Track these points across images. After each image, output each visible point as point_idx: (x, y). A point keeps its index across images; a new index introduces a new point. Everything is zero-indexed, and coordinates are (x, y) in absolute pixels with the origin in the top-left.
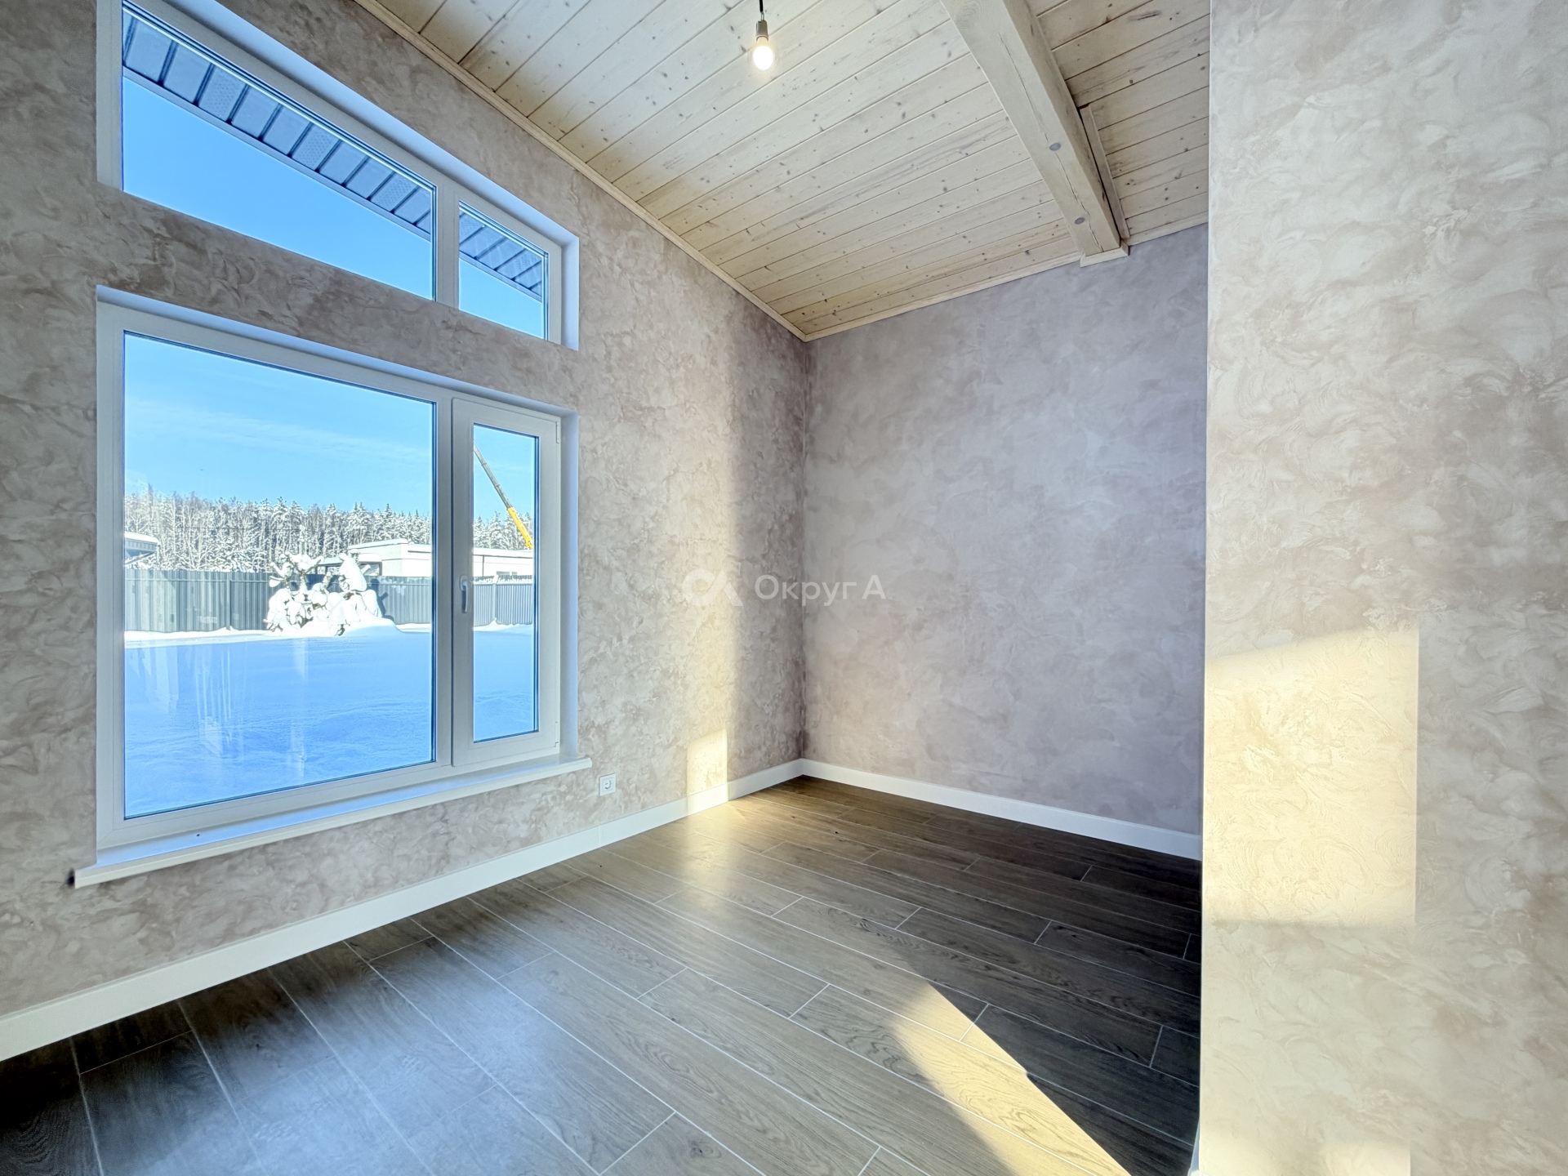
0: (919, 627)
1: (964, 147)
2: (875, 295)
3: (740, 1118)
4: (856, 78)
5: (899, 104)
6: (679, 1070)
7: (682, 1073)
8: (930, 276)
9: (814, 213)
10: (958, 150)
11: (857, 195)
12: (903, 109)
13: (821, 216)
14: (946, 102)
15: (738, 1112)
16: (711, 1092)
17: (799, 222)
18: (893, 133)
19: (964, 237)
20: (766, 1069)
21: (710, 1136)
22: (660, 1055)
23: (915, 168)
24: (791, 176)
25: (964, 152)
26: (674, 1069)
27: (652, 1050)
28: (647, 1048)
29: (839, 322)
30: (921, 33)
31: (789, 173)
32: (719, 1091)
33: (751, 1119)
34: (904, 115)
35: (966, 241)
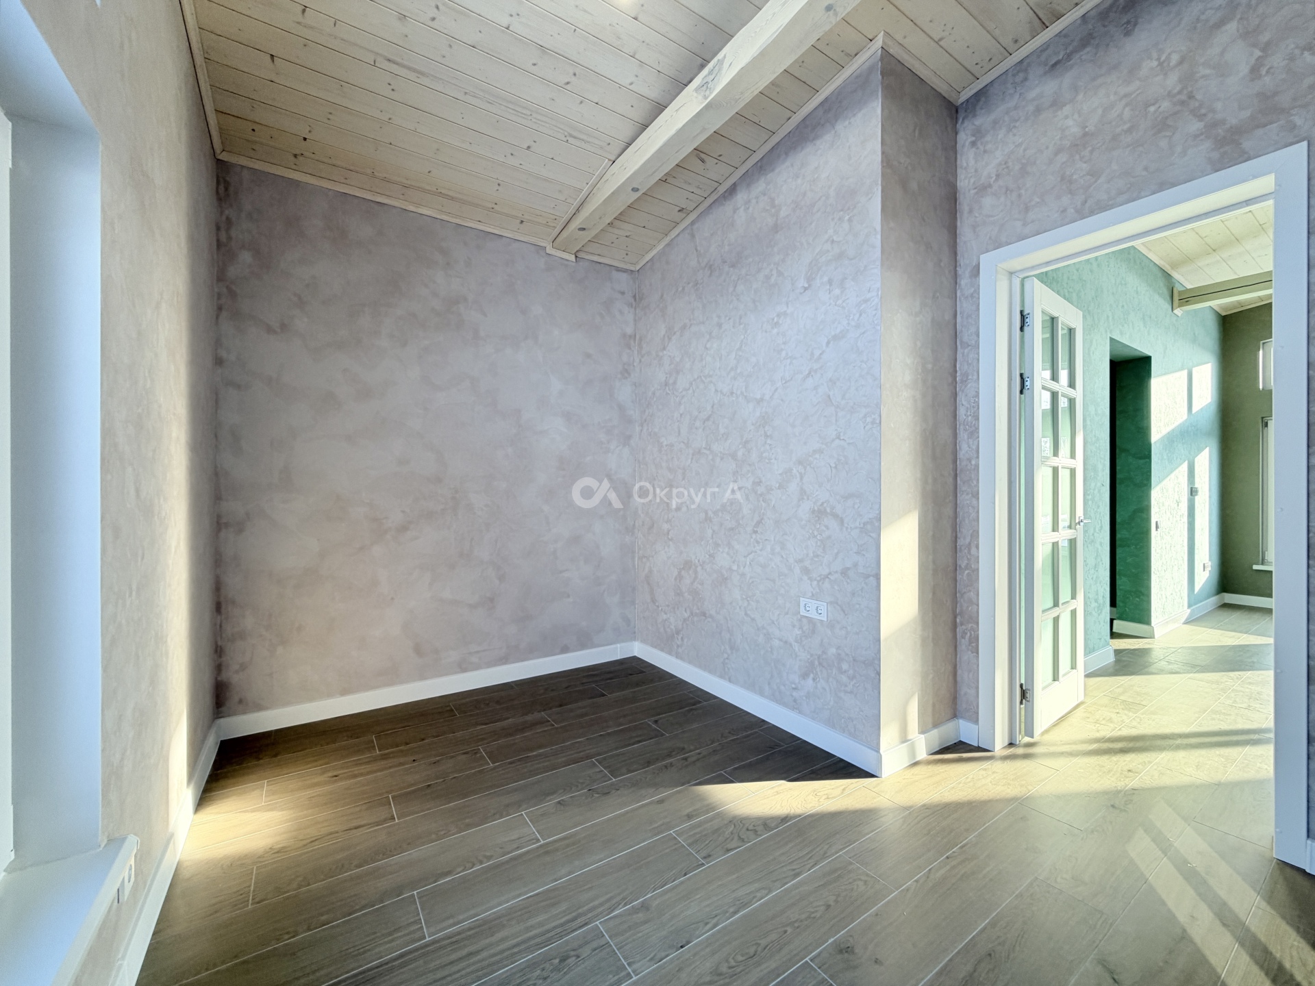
0: (403, 529)
1: (571, 136)
2: (369, 171)
3: (814, 918)
4: (575, 30)
5: (575, 74)
6: (756, 952)
7: (760, 949)
8: (439, 191)
9: (409, 68)
10: (566, 134)
11: (466, 93)
12: (573, 79)
13: (412, 76)
14: (597, 104)
15: (809, 917)
16: (785, 932)
17: (379, 59)
18: (549, 85)
19: (499, 185)
20: (764, 892)
21: (832, 940)
22: (733, 963)
23: (530, 118)
24: (430, 23)
25: (568, 138)
26: (754, 955)
27: (724, 969)
28: (720, 974)
29: (294, 167)
30: (636, 57)
31: (433, 19)
32: (787, 925)
33: (816, 911)
34: (568, 83)
35: (497, 187)
